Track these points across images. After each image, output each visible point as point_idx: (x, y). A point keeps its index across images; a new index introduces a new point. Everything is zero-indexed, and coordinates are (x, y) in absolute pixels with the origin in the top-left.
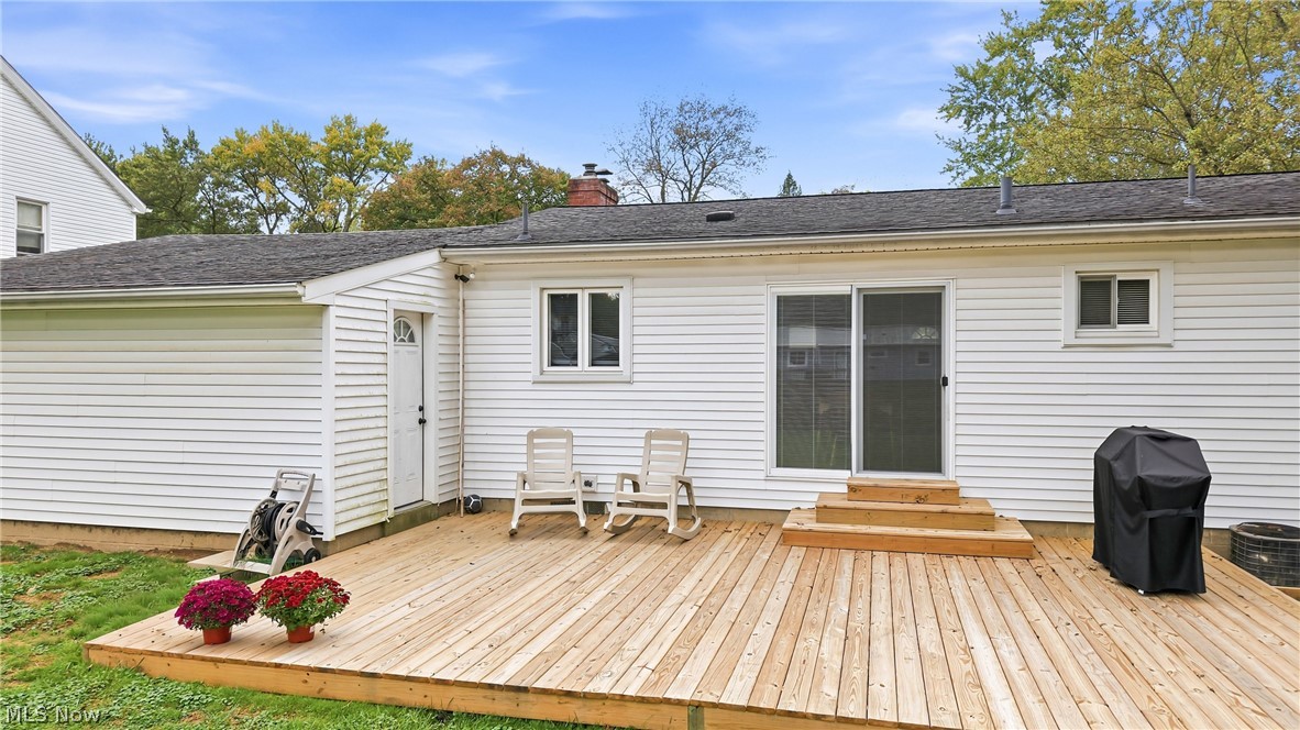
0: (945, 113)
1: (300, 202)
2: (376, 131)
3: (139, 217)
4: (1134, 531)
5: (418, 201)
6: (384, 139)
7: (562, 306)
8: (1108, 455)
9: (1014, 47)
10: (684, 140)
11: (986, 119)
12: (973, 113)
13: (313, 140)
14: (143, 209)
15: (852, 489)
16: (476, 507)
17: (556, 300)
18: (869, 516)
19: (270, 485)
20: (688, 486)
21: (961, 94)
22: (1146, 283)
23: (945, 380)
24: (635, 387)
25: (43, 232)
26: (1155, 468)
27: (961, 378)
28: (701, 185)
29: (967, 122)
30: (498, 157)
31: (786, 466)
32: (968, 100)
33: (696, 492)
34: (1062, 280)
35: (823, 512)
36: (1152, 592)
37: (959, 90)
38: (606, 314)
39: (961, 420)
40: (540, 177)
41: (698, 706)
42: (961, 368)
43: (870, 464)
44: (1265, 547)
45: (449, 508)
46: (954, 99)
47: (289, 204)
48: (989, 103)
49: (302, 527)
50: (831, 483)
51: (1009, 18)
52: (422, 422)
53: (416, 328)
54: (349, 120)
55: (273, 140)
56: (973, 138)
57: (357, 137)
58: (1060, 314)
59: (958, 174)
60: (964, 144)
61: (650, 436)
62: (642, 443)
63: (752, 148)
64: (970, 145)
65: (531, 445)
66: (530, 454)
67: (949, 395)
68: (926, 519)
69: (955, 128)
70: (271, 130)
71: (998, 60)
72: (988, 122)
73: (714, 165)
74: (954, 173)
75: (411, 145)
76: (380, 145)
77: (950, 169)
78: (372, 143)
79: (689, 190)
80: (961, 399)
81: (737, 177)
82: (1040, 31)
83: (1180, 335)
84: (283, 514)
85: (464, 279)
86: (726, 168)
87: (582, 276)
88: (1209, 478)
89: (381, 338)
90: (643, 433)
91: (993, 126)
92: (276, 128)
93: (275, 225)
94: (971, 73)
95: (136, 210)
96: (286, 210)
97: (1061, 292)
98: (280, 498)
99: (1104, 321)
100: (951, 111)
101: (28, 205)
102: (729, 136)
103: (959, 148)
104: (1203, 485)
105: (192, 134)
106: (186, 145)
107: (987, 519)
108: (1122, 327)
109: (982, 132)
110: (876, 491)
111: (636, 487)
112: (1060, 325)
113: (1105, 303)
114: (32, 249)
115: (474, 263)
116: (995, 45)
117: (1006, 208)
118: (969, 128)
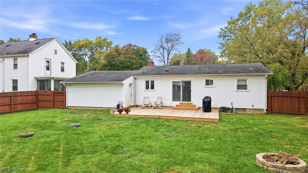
0: (219, 37)
1: (90, 53)
2: (105, 39)
3: (76, 63)
5: (115, 54)
6: (107, 41)
7: (147, 82)
8: (204, 99)
10: (167, 41)
11: (227, 38)
12: (225, 36)
13: (93, 41)
14: (77, 62)
15: (180, 103)
16: (137, 106)
18: (181, 106)
19: (118, 102)
20: (162, 103)
21: (222, 33)
22: (213, 80)
24: (156, 92)
25: (64, 67)
27: (193, 91)
28: (171, 50)
29: (223, 39)
30: (130, 45)
31: (174, 101)
32: (223, 34)
33: (163, 104)
34: (204, 80)
35: (177, 106)
39: (193, 96)
40: (139, 49)
41: (160, 116)
43: (183, 101)
45: (134, 106)
46: (220, 34)
47: (87, 53)
49: (122, 106)
50: (178, 103)
51: (231, 18)
52: (131, 96)
53: (131, 85)
54: (100, 37)
55: (86, 42)
57: (102, 41)
58: (204, 84)
59: (221, 49)
63: (181, 42)
64: (223, 43)
65: (144, 99)
66: (144, 100)
67: (191, 92)
68: (187, 106)
69: (221, 40)
70: (85, 39)
71: (229, 26)
73: (174, 46)
74: (220, 49)
75: (112, 42)
76: (106, 42)
77: (219, 48)
78: (105, 42)
79: (169, 51)
82: (238, 20)
83: (216, 86)
84: (120, 105)
85: (136, 79)
86: (176, 46)
87: (150, 79)
89: (128, 87)
90: (157, 97)
92: (86, 39)
93: (85, 58)
94: (224, 29)
96: (87, 55)
97: (204, 81)
98: (119, 104)
99: (208, 85)
101: (63, 63)
102: (177, 40)
103: (221, 44)
105: (70, 41)
106: (69, 43)
108: (210, 85)
109: (226, 41)
110: (183, 103)
111: (156, 103)
112: (203, 85)
113: (208, 83)
114: (62, 70)
115: (137, 77)
116: (229, 23)
117: (199, 71)
118: (223, 40)
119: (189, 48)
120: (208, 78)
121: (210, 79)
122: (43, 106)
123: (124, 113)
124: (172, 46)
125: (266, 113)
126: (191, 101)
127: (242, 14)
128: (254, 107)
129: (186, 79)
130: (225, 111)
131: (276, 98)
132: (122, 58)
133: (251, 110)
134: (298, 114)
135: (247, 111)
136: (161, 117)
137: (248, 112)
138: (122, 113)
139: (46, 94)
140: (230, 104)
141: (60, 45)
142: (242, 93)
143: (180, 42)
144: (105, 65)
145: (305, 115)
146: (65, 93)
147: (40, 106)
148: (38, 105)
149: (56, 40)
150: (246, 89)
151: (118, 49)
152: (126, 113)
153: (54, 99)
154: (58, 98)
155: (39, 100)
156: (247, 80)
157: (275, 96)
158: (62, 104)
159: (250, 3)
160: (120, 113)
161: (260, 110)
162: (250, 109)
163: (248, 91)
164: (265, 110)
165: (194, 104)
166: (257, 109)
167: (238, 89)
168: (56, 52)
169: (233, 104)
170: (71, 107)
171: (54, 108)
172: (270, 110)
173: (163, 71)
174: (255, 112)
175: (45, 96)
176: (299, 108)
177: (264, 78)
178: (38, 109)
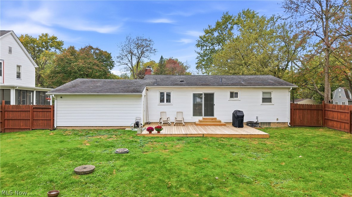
3: (36, 68)
4: (237, 121)
5: (71, 58)
7: (162, 94)
8: (234, 113)
9: (210, 33)
11: (205, 48)
12: (203, 46)
14: (37, 66)
15: (203, 119)
16: (150, 123)
17: (161, 93)
18: (206, 122)
22: (238, 93)
23: (214, 105)
24: (173, 106)
25: (20, 72)
26: (239, 114)
27: (216, 104)
28: (141, 57)
29: (201, 48)
30: (90, 47)
31: (194, 116)
32: (201, 43)
34: (228, 92)
35: (200, 121)
36: (239, 127)
37: (200, 41)
38: (169, 95)
39: (216, 110)
40: (101, 53)
41: (204, 134)
42: (216, 103)
43: (205, 116)
44: (250, 123)
46: (198, 43)
48: (205, 44)
50: (201, 118)
51: (210, 27)
56: (202, 52)
57: (49, 40)
58: (228, 96)
60: (201, 53)
61: (177, 112)
62: (176, 114)
63: (153, 49)
64: (202, 53)
65: (161, 114)
67: (215, 107)
68: (213, 122)
69: (199, 50)
71: (207, 35)
72: (205, 49)
75: (63, 42)
76: (56, 42)
77: (198, 58)
78: (54, 41)
80: (216, 107)
81: (149, 56)
82: (215, 30)
83: (241, 99)
85: (147, 90)
87: (165, 90)
88: (244, 115)
90: (176, 112)
91: (206, 50)
94: (202, 38)
95: (36, 67)
97: (228, 94)
99: (233, 97)
100: (198, 45)
101: (19, 67)
102: (148, 46)
103: (199, 54)
104: (243, 116)
107: (220, 121)
108: (235, 98)
109: (204, 51)
110: (206, 118)
112: (228, 98)
113: (233, 95)
114: (19, 76)
115: (149, 88)
116: (207, 32)
117: (221, 82)
118: (202, 50)
119: (162, 56)
120: (232, 91)
121: (235, 91)
122: (13, 127)
123: (155, 132)
124: (143, 53)
125: (289, 127)
126: (213, 116)
127: (220, 24)
128: (278, 120)
129: (209, 91)
130: (253, 125)
131: (298, 111)
132: (81, 63)
133: (276, 123)
134: (318, 127)
135: (271, 124)
136: (205, 136)
137: (272, 126)
138: (152, 132)
139: (20, 110)
140: (256, 118)
141: (16, 41)
142: (267, 105)
143: (151, 48)
144: (55, 71)
145: (322, 127)
146: (52, 109)
147: (8, 127)
148: (4, 126)
149: (11, 34)
150: (271, 102)
151: (75, 51)
152: (157, 132)
153: (33, 116)
154: (40, 115)
155: (6, 118)
156: (272, 93)
157: (297, 109)
158: (46, 124)
159: (227, 13)
160: (150, 132)
161: (284, 123)
162: (274, 123)
163: (273, 104)
164: (289, 124)
165: (218, 119)
166: (281, 123)
167: (263, 102)
168: (10, 51)
169: (258, 118)
170: (62, 128)
171: (33, 129)
172: (294, 124)
173: (178, 81)
174: (279, 126)
175: (17, 112)
176: (318, 121)
177: (287, 91)
178: (4, 132)
